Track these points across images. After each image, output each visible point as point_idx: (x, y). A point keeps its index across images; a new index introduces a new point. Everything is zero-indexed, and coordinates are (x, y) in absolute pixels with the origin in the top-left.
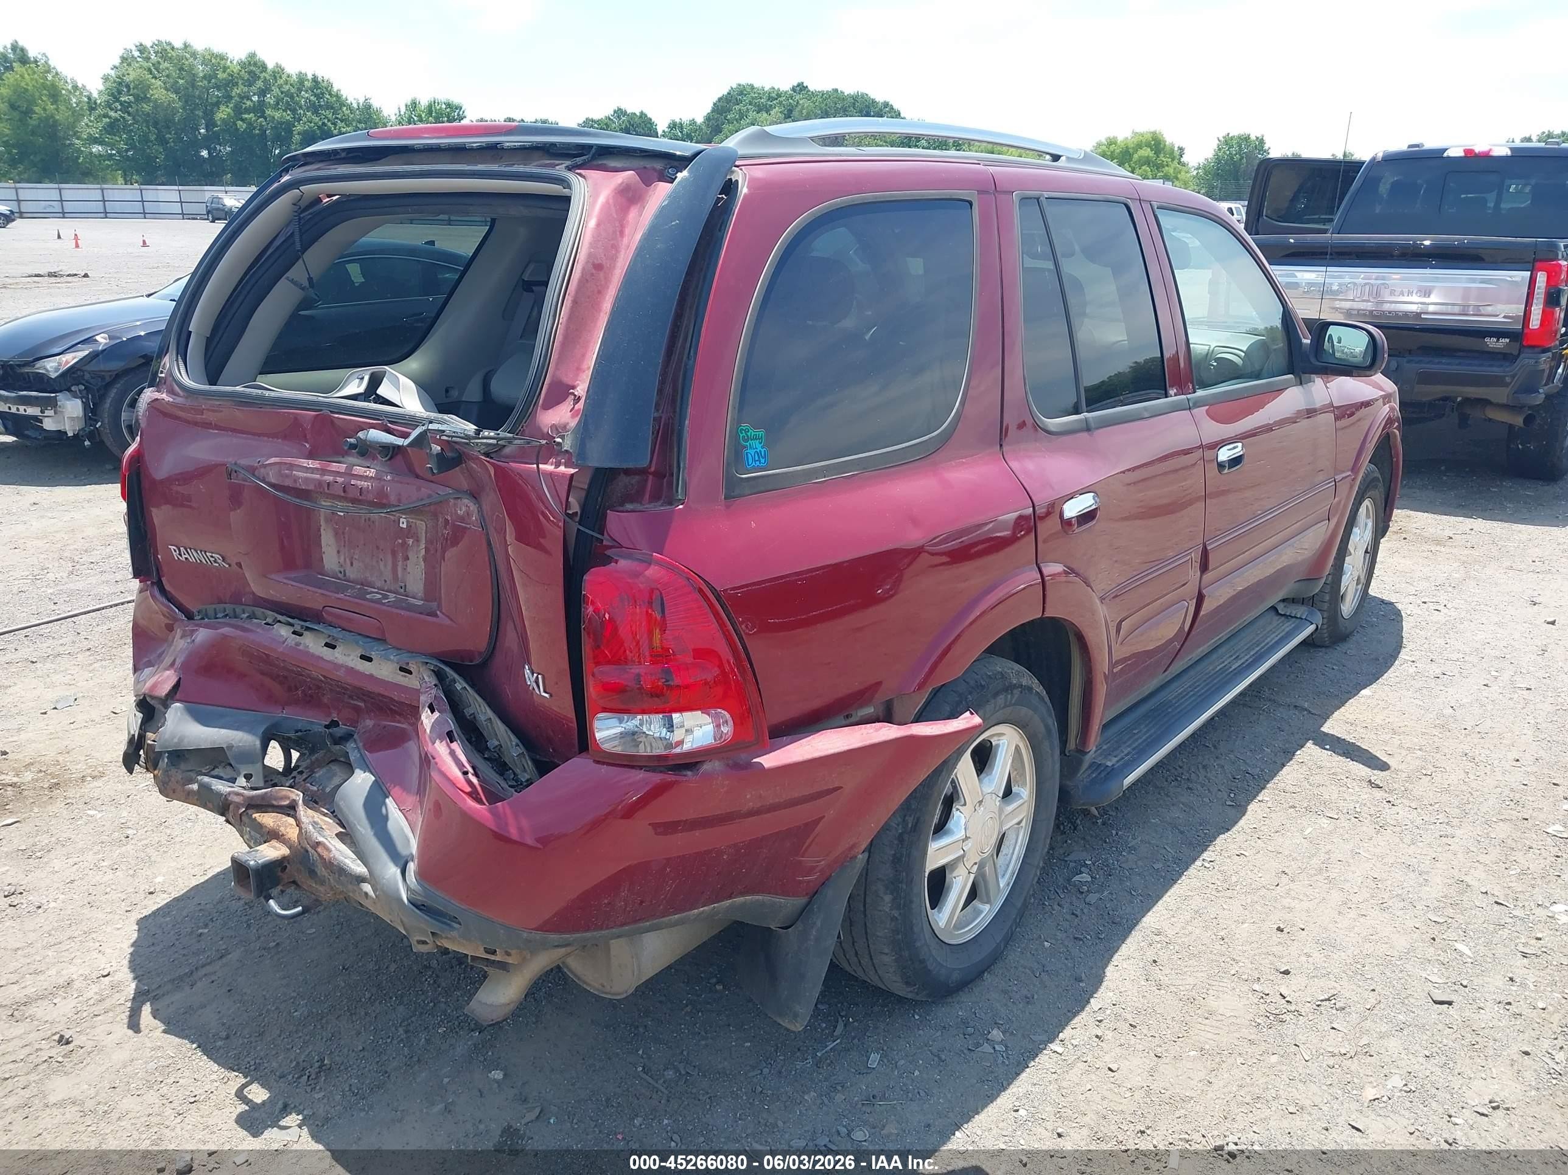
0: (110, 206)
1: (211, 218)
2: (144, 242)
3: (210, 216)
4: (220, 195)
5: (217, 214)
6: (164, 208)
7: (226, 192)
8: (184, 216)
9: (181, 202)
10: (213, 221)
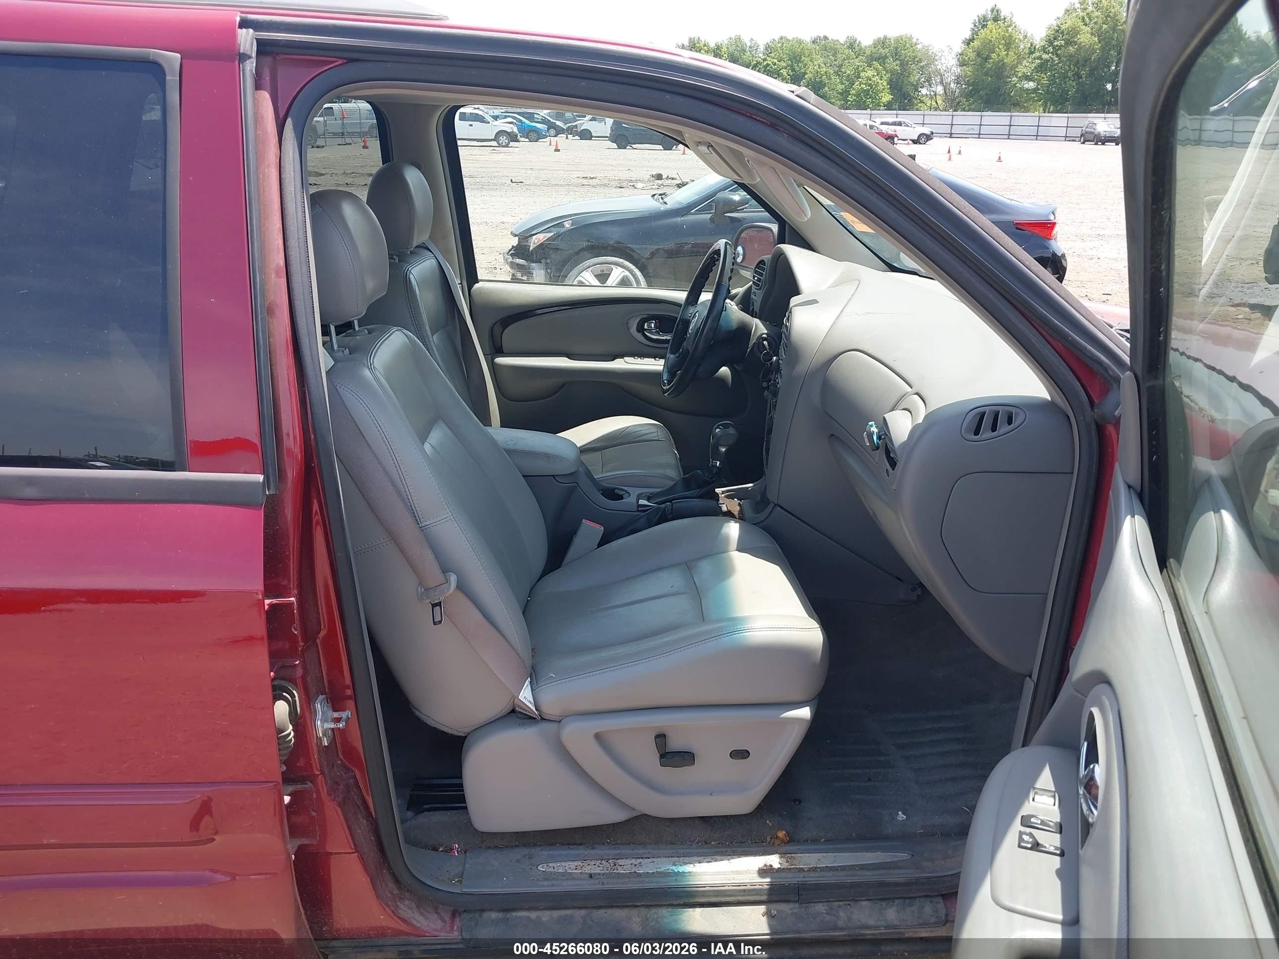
0: (1013, 130)
1: (1082, 140)
2: (1000, 158)
3: (1082, 138)
4: (1095, 121)
5: (1088, 137)
6: (1052, 132)
7: (1105, 118)
8: (1067, 138)
9: (1067, 127)
10: (1083, 143)
